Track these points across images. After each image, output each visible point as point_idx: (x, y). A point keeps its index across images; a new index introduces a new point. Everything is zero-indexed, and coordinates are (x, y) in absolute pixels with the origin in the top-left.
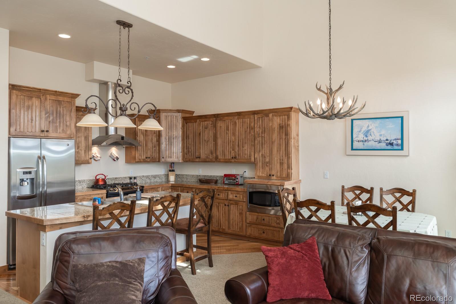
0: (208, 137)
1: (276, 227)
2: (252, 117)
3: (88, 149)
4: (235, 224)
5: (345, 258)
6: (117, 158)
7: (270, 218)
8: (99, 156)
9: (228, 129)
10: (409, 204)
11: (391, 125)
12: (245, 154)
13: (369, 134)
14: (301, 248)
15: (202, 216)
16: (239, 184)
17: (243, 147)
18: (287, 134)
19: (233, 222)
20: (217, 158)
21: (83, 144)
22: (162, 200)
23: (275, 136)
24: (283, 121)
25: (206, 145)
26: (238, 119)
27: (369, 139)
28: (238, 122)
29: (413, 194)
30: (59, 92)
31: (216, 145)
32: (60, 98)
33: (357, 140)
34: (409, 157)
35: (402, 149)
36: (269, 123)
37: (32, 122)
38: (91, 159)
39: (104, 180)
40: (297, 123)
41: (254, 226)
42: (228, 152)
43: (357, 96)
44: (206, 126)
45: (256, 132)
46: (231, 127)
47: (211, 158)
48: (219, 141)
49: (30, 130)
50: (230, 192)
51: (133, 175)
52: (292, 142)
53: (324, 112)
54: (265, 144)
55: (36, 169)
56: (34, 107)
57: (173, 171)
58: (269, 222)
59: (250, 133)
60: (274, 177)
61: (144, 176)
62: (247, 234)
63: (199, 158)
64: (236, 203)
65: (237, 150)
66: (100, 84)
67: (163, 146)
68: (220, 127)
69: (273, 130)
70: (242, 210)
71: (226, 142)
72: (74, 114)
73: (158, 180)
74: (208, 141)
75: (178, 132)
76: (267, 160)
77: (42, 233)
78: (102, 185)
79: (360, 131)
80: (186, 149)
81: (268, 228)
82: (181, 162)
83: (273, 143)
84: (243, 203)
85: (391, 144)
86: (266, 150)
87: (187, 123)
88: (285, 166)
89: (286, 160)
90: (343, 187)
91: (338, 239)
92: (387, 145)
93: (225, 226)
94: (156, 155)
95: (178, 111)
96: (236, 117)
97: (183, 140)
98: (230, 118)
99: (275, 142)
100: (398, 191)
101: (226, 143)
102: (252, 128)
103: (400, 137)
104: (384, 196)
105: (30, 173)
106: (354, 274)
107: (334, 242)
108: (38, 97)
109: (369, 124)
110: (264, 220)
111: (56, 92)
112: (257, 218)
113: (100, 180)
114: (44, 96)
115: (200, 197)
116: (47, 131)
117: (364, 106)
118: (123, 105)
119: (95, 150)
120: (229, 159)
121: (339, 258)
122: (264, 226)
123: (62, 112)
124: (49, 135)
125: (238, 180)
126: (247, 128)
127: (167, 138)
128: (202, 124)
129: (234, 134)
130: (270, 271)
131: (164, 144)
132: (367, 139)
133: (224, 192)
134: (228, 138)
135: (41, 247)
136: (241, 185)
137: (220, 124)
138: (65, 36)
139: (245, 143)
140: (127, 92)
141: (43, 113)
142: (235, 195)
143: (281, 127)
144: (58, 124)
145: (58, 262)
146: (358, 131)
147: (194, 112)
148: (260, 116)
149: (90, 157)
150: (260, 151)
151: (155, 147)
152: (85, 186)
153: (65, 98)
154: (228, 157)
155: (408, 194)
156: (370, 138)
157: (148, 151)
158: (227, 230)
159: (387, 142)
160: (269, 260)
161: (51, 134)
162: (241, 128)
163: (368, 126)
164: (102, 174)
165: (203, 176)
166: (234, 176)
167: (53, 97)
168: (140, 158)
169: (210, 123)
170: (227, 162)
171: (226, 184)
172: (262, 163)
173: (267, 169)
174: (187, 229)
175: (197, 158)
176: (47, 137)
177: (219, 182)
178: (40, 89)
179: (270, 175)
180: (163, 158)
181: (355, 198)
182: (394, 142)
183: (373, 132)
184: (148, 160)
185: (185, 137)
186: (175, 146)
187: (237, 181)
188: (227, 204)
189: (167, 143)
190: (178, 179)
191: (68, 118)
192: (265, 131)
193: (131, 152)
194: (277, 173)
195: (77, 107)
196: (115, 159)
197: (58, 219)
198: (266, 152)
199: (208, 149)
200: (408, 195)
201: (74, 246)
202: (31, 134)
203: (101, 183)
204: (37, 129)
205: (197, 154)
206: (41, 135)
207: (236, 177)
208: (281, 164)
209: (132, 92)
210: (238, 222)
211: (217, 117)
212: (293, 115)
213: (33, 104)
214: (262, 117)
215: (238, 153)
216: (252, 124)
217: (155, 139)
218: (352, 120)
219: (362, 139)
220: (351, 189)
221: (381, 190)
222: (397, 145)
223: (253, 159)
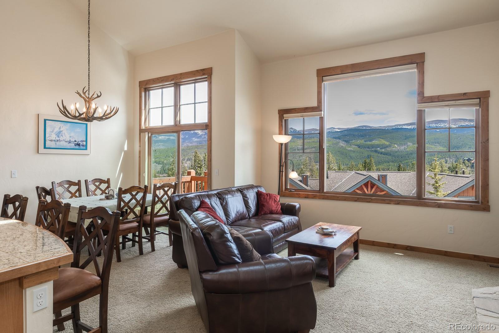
11: (79, 129)
13: (61, 135)
27: (61, 139)
33: (50, 139)
34: (89, 155)
79: (52, 132)
85: (79, 145)
92: (76, 146)
103: (85, 139)
109: (61, 126)
132: (58, 139)
146: (50, 131)
156: (61, 138)
159: (75, 143)
163: (60, 128)
182: (81, 143)
183: (64, 133)
218: (45, 120)
219: (54, 139)
220: (61, 184)
221: (86, 181)
222: (83, 146)
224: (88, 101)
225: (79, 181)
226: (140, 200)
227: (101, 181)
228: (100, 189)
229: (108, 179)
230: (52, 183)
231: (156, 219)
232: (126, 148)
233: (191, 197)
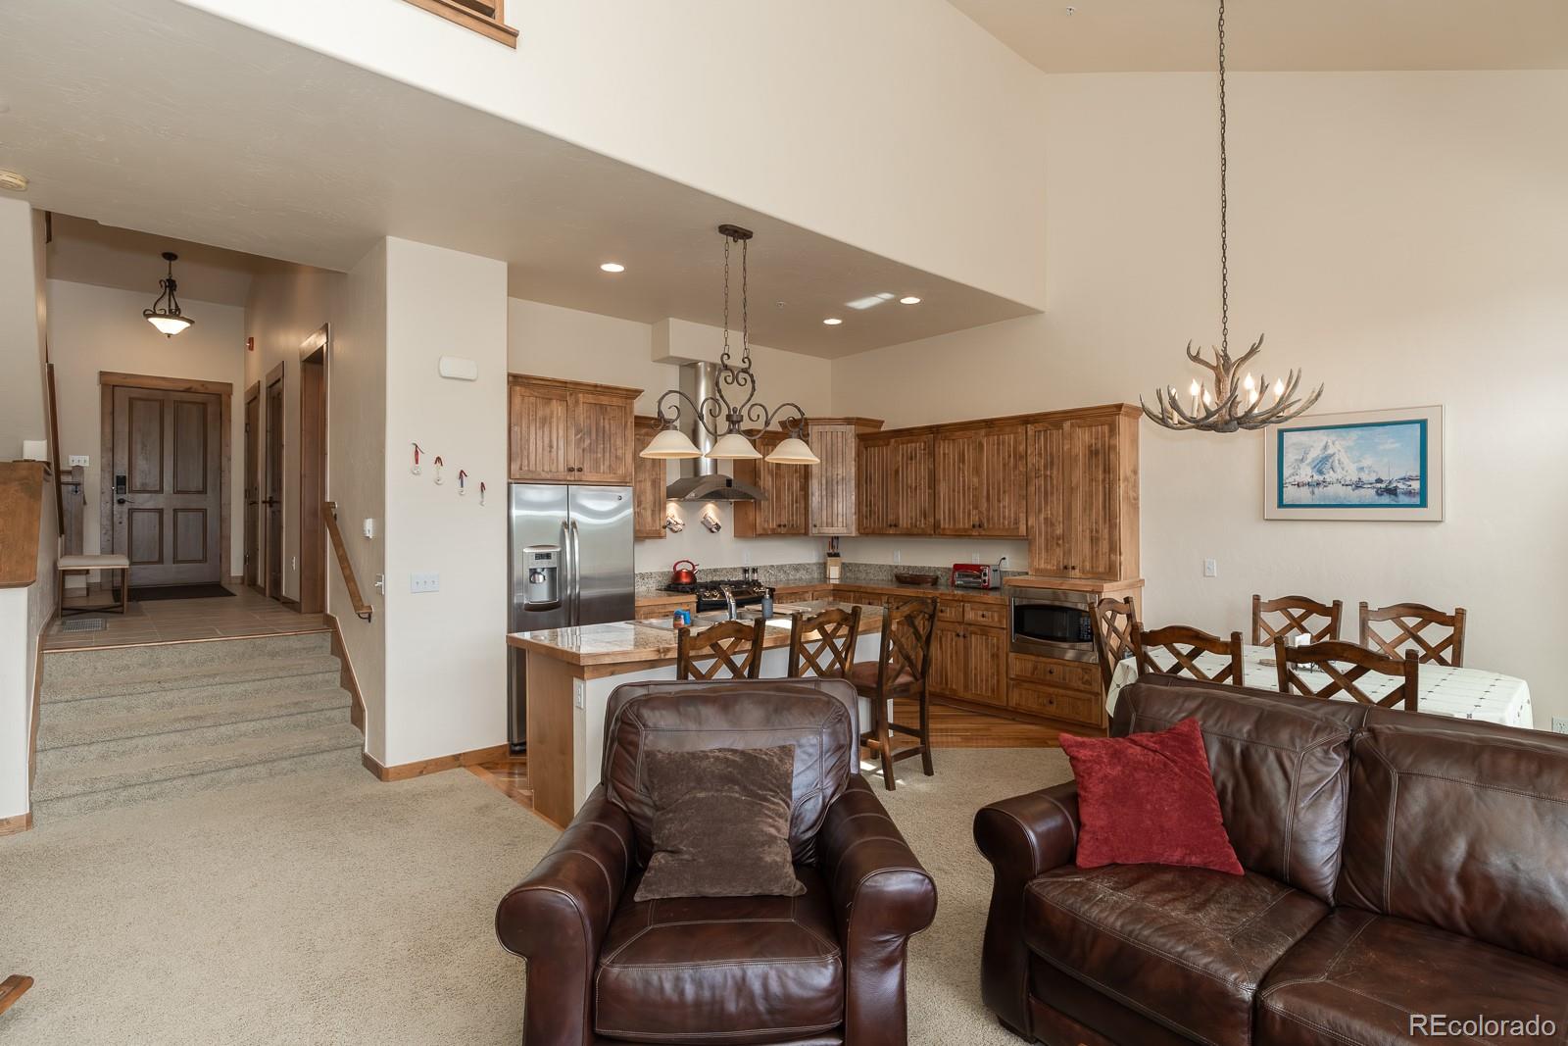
0: (916, 479)
1: (1081, 691)
2: (1021, 429)
3: (659, 507)
4: (982, 681)
5: (1278, 775)
6: (718, 527)
7: (1068, 669)
8: (680, 521)
9: (962, 459)
10: (1443, 645)
11: (1392, 443)
12: (1004, 518)
13: (1328, 465)
14: (1161, 742)
15: (908, 658)
16: (991, 586)
17: (999, 501)
18: (1108, 469)
19: (976, 675)
20: (936, 526)
21: (648, 497)
22: (821, 620)
23: (1079, 475)
24: (1097, 439)
25: (911, 497)
26: (987, 435)
27: (1328, 480)
28: (988, 443)
29: (1457, 620)
30: (601, 386)
31: (934, 496)
32: (605, 400)
33: (1296, 481)
34: (1442, 524)
35: (1423, 504)
36: (1063, 444)
37: (550, 451)
38: (665, 527)
39: (690, 574)
40: (1135, 441)
41: (1026, 685)
42: (964, 512)
43: (1300, 371)
44: (911, 453)
45: (1029, 465)
46: (969, 455)
47: (923, 526)
48: (943, 488)
49: (546, 468)
50: (968, 606)
51: (750, 564)
52: (1122, 489)
53: (1209, 414)
54: (1052, 493)
55: (558, 550)
56: (555, 420)
57: (837, 555)
58: (1064, 679)
59: (1015, 467)
60: (1077, 573)
61: (773, 566)
62: (1011, 704)
63: (895, 526)
64: (984, 631)
65: (984, 510)
66: (681, 366)
67: (815, 500)
68: (944, 454)
69: (1074, 459)
70: (998, 649)
71: (959, 487)
72: (630, 432)
73: (803, 575)
74: (916, 487)
75: (847, 469)
76: (1059, 531)
77: (576, 682)
78: (686, 584)
79: (1302, 460)
80: (867, 506)
81: (1061, 691)
82: (854, 535)
83: (1072, 490)
84: (1001, 631)
86: (1056, 508)
87: (866, 448)
88: (1104, 546)
89: (1106, 531)
90: (1256, 598)
91: (1257, 725)
93: (956, 684)
94: (799, 520)
95: (848, 421)
96: (983, 432)
97: (858, 486)
98: (968, 433)
99: (1077, 487)
100: (1412, 611)
101: (959, 492)
102: (1021, 457)
103: (1416, 472)
104: (1372, 624)
105: (548, 556)
106: (1306, 816)
107: (1249, 732)
108: (563, 399)
109: (1328, 442)
110: (1051, 672)
111: (596, 386)
112: (1035, 668)
113: (684, 574)
114: (573, 397)
115: (905, 614)
116: (580, 470)
117: (1319, 395)
118: (735, 411)
119: (673, 510)
120: (965, 530)
121: (1264, 772)
122: (1052, 686)
123: (607, 427)
124: (584, 478)
125: (987, 578)
126: (1010, 456)
127: (824, 482)
128: (903, 449)
129: (977, 471)
130: (1082, 793)
131: (817, 494)
132: (1321, 478)
133: (955, 604)
134: (964, 481)
135: (576, 712)
136: (995, 589)
137: (944, 448)
138: (613, 268)
139: (1004, 492)
140: (742, 382)
141: (572, 431)
142: (980, 613)
143: (1093, 453)
144: (599, 455)
145: (616, 745)
146: (1296, 460)
147: (883, 422)
148: (1040, 427)
149: (662, 524)
150: (1040, 511)
151: (796, 502)
152: (653, 585)
153: (614, 399)
154: (964, 523)
155: (1441, 619)
156: (1330, 476)
157: (783, 512)
158: (961, 693)
159: (1379, 485)
160: (1081, 768)
161: (588, 476)
162: (993, 456)
163: (1326, 447)
164: (688, 562)
165: (904, 567)
166: (977, 567)
167: (591, 399)
168: (766, 526)
169: (920, 447)
170: (960, 535)
171: (958, 586)
172: (1047, 540)
173: (1059, 552)
174: (874, 686)
175: (891, 526)
176: (579, 482)
177: (942, 581)
178: (566, 383)
179: (1066, 568)
180: (815, 526)
181: (1289, 628)
182: (1400, 486)
183: (1339, 461)
184: (783, 530)
185: (863, 480)
186: (840, 499)
187: (984, 581)
188: (962, 634)
189: (824, 493)
190: (848, 574)
191: (619, 442)
192: (1052, 463)
193: (746, 514)
194: (1084, 561)
195: (636, 417)
196: (714, 530)
197: (608, 654)
198: (1055, 513)
199: (916, 506)
200: (1442, 623)
201: (646, 713)
202: (549, 477)
203: (685, 580)
204: (561, 467)
205: (891, 517)
206: (569, 478)
207: (982, 571)
208: (1094, 541)
209: (753, 382)
210: (987, 676)
211: (936, 432)
212: (1123, 422)
213: (552, 413)
214: (1045, 431)
215: (988, 516)
216: (1022, 448)
217: (796, 486)
218: (1281, 432)
219: (1308, 479)
220: (1278, 604)
221: (1362, 607)
223: (1023, 529)
225: (1337, 604)
227: (1429, 616)
228: (1420, 642)
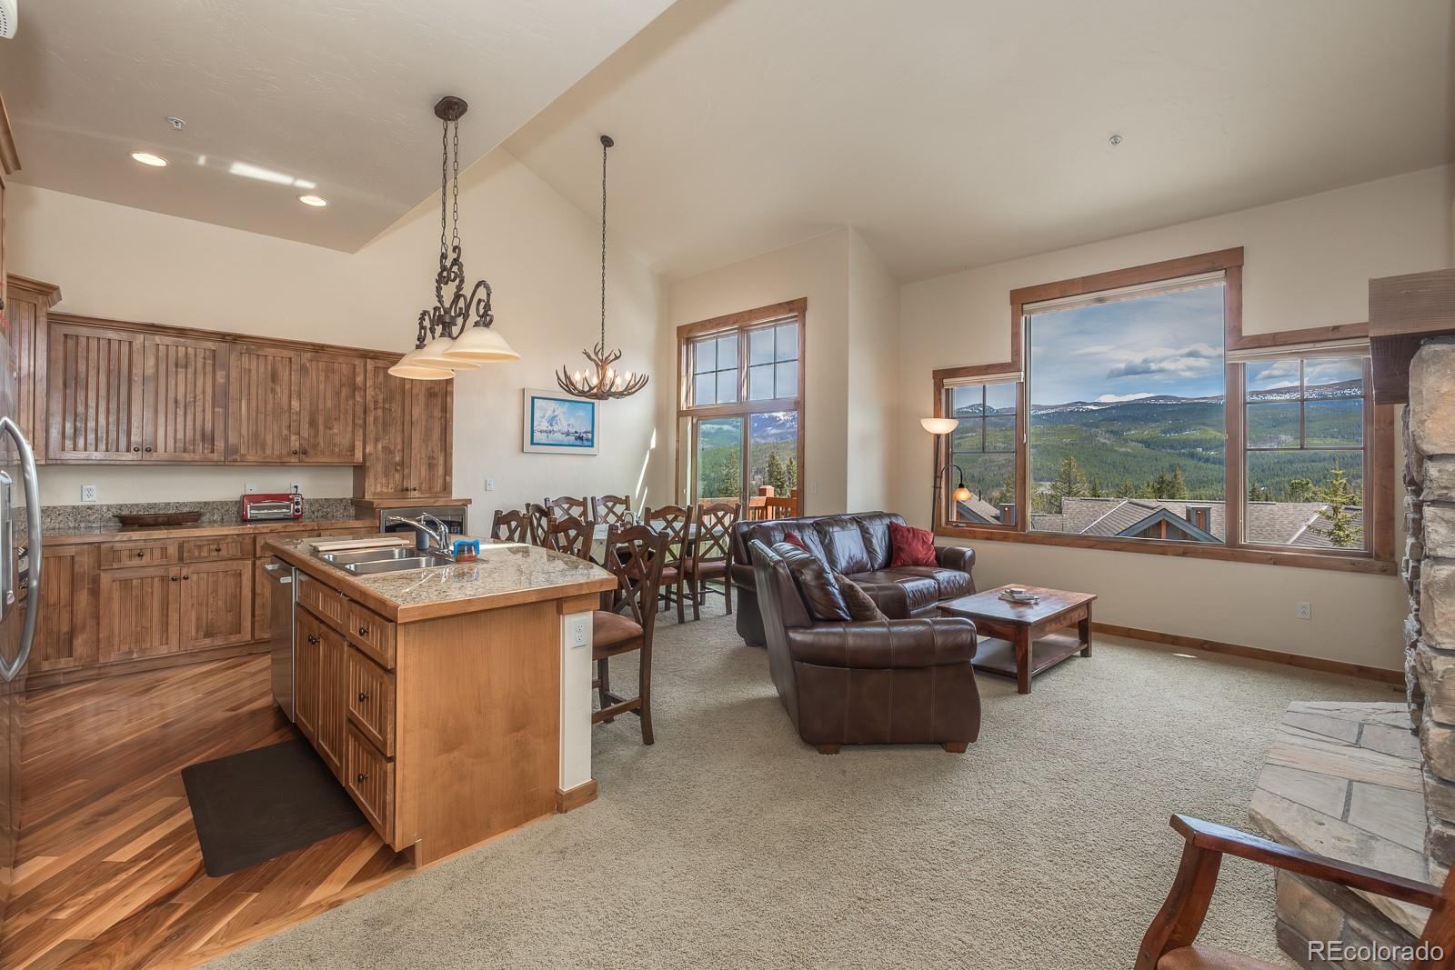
0: (190, 393)
11: (582, 412)
12: (334, 445)
13: (555, 422)
20: (230, 451)
23: (418, 411)
26: (314, 359)
27: (555, 430)
28: (314, 367)
31: (226, 416)
33: (539, 429)
34: (597, 456)
42: (277, 438)
44: (181, 359)
45: (369, 397)
46: (287, 376)
47: (203, 450)
59: (350, 396)
60: (416, 493)
63: (148, 450)
68: (246, 369)
69: (414, 398)
71: (269, 411)
74: (190, 402)
75: (38, 362)
76: (398, 458)
79: (543, 418)
83: (413, 424)
88: (440, 470)
89: (442, 458)
92: (576, 440)
96: (309, 355)
98: (286, 353)
99: (418, 423)
101: (269, 415)
102: (357, 388)
103: (590, 430)
109: (555, 408)
120: (276, 457)
125: (299, 507)
126: (342, 385)
132: (551, 429)
134: (278, 404)
137: (246, 363)
139: (335, 419)
143: (432, 394)
146: (540, 416)
148: (380, 363)
150: (378, 439)
154: (276, 450)
156: (556, 428)
159: (576, 435)
162: (320, 382)
163: (554, 411)
166: (283, 497)
169: (200, 354)
170: (266, 464)
173: (398, 476)
175: (136, 450)
179: (404, 489)
182: (585, 436)
183: (560, 419)
187: (297, 510)
192: (392, 397)
194: (422, 484)
198: (393, 443)
199: (188, 426)
205: (136, 439)
207: (293, 499)
208: (431, 466)
215: (312, 442)
216: (359, 379)
218: (533, 398)
219: (545, 429)
220: (557, 503)
221: (593, 499)
222: (587, 440)
223: (359, 456)
224: (602, 365)
225: (585, 499)
226: (680, 530)
227: (616, 500)
228: (614, 513)
229: (627, 497)
230: (545, 500)
231: (702, 565)
232: (653, 445)
233: (768, 526)
